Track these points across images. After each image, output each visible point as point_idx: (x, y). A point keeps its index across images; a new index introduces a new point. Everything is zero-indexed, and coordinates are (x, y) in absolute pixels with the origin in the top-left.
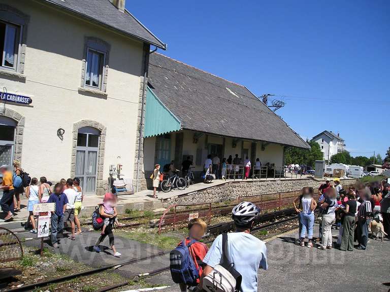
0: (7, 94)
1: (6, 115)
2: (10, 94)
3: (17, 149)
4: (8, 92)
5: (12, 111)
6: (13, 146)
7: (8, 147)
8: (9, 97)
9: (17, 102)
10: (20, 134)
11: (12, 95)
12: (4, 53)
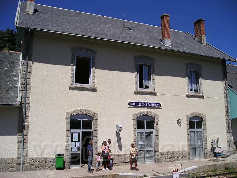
0: (148, 103)
1: (148, 114)
2: (149, 103)
3: (156, 133)
4: (148, 102)
5: (151, 112)
6: (153, 132)
7: (151, 133)
8: (149, 105)
9: (154, 107)
10: (156, 125)
11: (151, 103)
12: (144, 81)
